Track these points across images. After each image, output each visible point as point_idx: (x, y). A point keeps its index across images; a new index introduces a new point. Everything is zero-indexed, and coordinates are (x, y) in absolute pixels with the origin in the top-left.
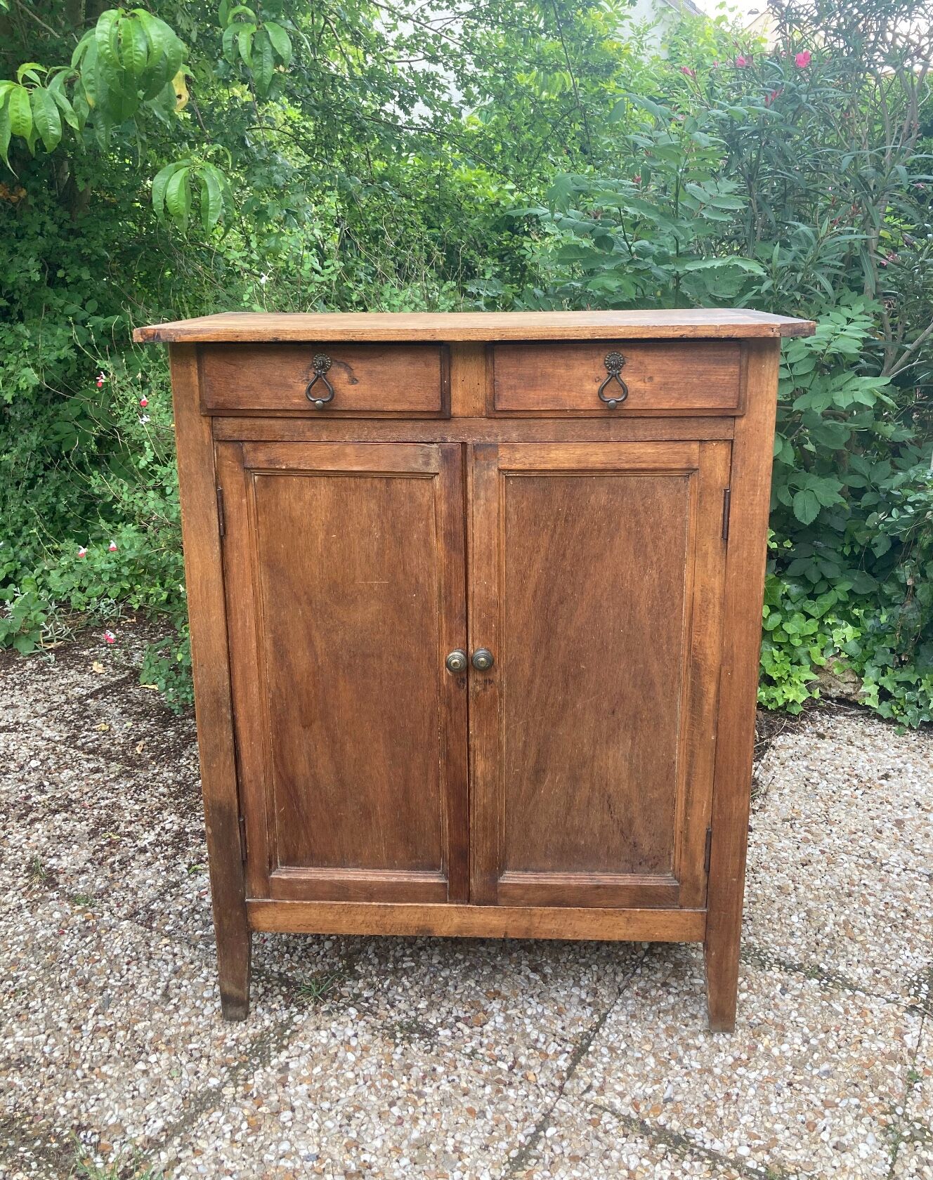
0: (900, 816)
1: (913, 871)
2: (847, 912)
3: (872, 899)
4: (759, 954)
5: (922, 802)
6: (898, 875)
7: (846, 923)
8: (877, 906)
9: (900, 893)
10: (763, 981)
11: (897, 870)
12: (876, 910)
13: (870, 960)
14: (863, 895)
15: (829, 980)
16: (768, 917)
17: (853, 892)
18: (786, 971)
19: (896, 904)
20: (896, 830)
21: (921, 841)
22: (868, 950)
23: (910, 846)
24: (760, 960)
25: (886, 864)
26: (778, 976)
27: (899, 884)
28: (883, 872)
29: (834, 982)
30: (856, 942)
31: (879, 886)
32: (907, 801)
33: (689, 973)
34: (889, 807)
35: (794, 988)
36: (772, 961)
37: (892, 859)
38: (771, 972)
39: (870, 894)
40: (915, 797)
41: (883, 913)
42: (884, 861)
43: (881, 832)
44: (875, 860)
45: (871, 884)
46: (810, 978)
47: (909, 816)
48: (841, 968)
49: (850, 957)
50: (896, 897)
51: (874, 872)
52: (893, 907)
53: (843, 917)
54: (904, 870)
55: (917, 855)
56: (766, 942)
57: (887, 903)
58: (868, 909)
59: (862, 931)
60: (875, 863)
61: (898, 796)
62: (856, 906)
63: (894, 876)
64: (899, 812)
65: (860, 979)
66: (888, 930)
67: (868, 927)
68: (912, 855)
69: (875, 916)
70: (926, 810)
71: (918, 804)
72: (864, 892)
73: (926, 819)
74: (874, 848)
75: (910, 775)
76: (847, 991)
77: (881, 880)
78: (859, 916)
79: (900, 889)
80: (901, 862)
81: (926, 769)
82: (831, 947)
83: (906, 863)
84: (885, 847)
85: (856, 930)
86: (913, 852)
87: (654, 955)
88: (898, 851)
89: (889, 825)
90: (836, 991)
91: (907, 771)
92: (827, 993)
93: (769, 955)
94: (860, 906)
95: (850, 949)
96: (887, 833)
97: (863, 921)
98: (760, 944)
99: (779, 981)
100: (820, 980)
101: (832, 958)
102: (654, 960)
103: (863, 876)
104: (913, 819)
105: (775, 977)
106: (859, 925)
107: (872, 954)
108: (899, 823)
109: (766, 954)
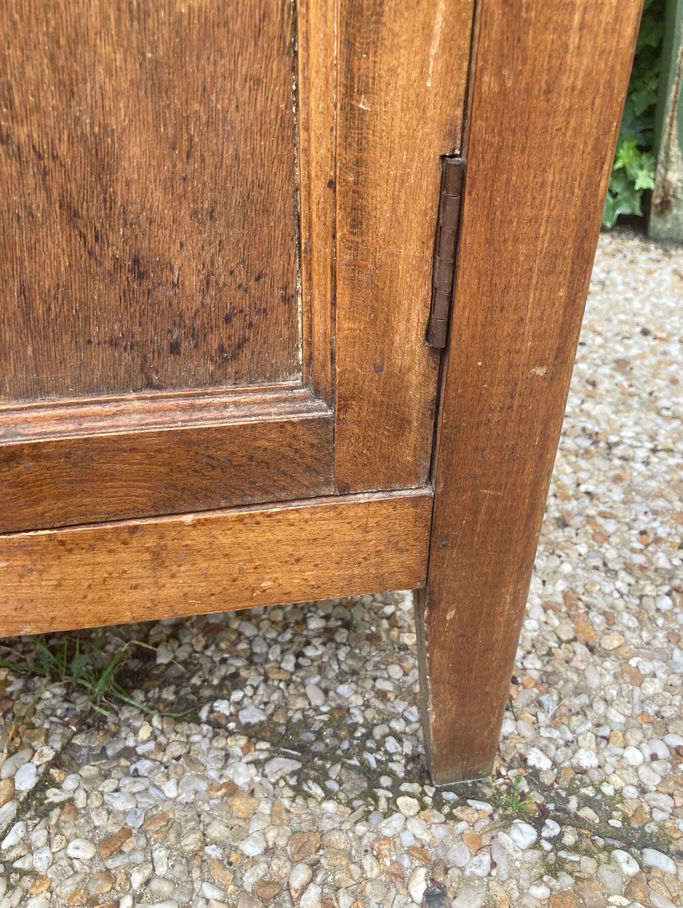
0: (620, 351)
1: (669, 451)
2: (567, 568)
3: (610, 526)
4: (363, 748)
5: (651, 327)
6: (646, 463)
7: (569, 597)
8: (625, 543)
9: (660, 503)
10: (371, 868)
11: (642, 454)
12: (626, 552)
13: (651, 709)
14: (590, 519)
15: (565, 819)
16: (389, 610)
17: (569, 514)
18: (438, 803)
19: (662, 532)
20: (619, 378)
21: (667, 392)
22: (638, 679)
23: (651, 403)
24: (365, 770)
25: (617, 444)
26: (417, 828)
27: (653, 484)
28: (617, 462)
29: (578, 822)
30: (605, 655)
31: (617, 495)
32: (626, 328)
33: (137, 879)
34: (599, 340)
35: (466, 881)
36: (398, 769)
37: (628, 433)
38: (396, 821)
39: (604, 515)
40: (637, 319)
41: (639, 559)
42: (613, 439)
43: (594, 384)
44: (594, 438)
45: (600, 490)
46: (507, 823)
47: (634, 351)
48: (586, 759)
49: (600, 707)
50: (656, 513)
51: (603, 464)
52: (658, 540)
53: (561, 586)
54: (654, 451)
55: (668, 419)
56: (382, 695)
57: (643, 533)
58: (611, 553)
59: (610, 618)
60: (596, 443)
61: (608, 320)
62: (583, 549)
63: (640, 467)
64: (618, 347)
65: (643, 790)
66: (666, 603)
67: (620, 604)
68: (659, 420)
69: (629, 568)
70: (661, 339)
71: (645, 332)
72: (592, 512)
73: (665, 353)
74: (589, 415)
75: (620, 288)
76: (621, 856)
77: (617, 479)
78: (597, 576)
79: (660, 495)
80: (644, 437)
81: (642, 277)
82: (547, 680)
83: (652, 438)
84: (609, 410)
85: (599, 620)
86: (659, 413)
87: (44, 814)
88: (634, 415)
89: (606, 370)
90: (588, 865)
91: (614, 284)
92: (566, 881)
93: (391, 744)
94: (590, 547)
95: (594, 681)
96: (604, 385)
97: (608, 588)
98: (367, 705)
99: (419, 851)
100: (538, 824)
101: (555, 722)
102: (39, 836)
103: (583, 475)
104: (642, 356)
105: (407, 840)
106: (600, 602)
107: (652, 688)
108: (622, 365)
109: (380, 744)
